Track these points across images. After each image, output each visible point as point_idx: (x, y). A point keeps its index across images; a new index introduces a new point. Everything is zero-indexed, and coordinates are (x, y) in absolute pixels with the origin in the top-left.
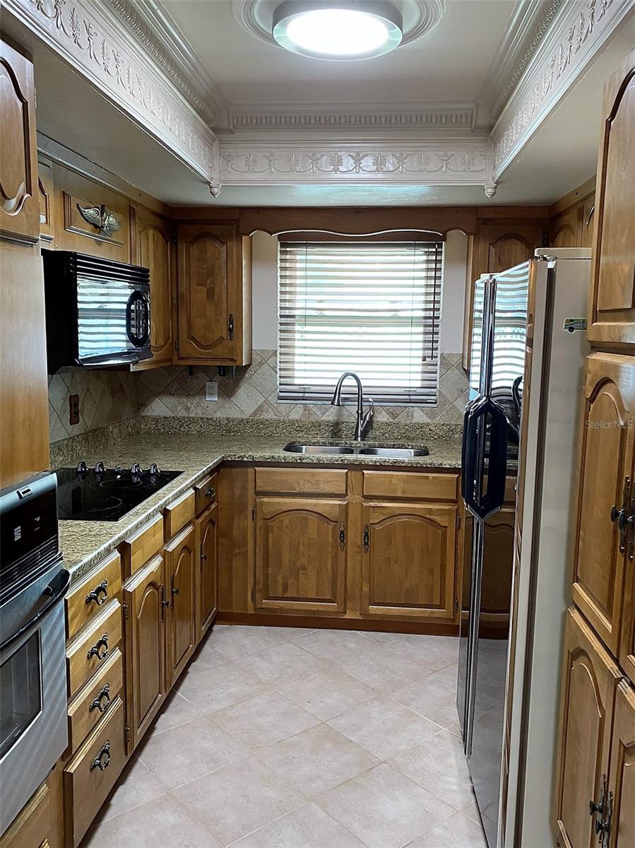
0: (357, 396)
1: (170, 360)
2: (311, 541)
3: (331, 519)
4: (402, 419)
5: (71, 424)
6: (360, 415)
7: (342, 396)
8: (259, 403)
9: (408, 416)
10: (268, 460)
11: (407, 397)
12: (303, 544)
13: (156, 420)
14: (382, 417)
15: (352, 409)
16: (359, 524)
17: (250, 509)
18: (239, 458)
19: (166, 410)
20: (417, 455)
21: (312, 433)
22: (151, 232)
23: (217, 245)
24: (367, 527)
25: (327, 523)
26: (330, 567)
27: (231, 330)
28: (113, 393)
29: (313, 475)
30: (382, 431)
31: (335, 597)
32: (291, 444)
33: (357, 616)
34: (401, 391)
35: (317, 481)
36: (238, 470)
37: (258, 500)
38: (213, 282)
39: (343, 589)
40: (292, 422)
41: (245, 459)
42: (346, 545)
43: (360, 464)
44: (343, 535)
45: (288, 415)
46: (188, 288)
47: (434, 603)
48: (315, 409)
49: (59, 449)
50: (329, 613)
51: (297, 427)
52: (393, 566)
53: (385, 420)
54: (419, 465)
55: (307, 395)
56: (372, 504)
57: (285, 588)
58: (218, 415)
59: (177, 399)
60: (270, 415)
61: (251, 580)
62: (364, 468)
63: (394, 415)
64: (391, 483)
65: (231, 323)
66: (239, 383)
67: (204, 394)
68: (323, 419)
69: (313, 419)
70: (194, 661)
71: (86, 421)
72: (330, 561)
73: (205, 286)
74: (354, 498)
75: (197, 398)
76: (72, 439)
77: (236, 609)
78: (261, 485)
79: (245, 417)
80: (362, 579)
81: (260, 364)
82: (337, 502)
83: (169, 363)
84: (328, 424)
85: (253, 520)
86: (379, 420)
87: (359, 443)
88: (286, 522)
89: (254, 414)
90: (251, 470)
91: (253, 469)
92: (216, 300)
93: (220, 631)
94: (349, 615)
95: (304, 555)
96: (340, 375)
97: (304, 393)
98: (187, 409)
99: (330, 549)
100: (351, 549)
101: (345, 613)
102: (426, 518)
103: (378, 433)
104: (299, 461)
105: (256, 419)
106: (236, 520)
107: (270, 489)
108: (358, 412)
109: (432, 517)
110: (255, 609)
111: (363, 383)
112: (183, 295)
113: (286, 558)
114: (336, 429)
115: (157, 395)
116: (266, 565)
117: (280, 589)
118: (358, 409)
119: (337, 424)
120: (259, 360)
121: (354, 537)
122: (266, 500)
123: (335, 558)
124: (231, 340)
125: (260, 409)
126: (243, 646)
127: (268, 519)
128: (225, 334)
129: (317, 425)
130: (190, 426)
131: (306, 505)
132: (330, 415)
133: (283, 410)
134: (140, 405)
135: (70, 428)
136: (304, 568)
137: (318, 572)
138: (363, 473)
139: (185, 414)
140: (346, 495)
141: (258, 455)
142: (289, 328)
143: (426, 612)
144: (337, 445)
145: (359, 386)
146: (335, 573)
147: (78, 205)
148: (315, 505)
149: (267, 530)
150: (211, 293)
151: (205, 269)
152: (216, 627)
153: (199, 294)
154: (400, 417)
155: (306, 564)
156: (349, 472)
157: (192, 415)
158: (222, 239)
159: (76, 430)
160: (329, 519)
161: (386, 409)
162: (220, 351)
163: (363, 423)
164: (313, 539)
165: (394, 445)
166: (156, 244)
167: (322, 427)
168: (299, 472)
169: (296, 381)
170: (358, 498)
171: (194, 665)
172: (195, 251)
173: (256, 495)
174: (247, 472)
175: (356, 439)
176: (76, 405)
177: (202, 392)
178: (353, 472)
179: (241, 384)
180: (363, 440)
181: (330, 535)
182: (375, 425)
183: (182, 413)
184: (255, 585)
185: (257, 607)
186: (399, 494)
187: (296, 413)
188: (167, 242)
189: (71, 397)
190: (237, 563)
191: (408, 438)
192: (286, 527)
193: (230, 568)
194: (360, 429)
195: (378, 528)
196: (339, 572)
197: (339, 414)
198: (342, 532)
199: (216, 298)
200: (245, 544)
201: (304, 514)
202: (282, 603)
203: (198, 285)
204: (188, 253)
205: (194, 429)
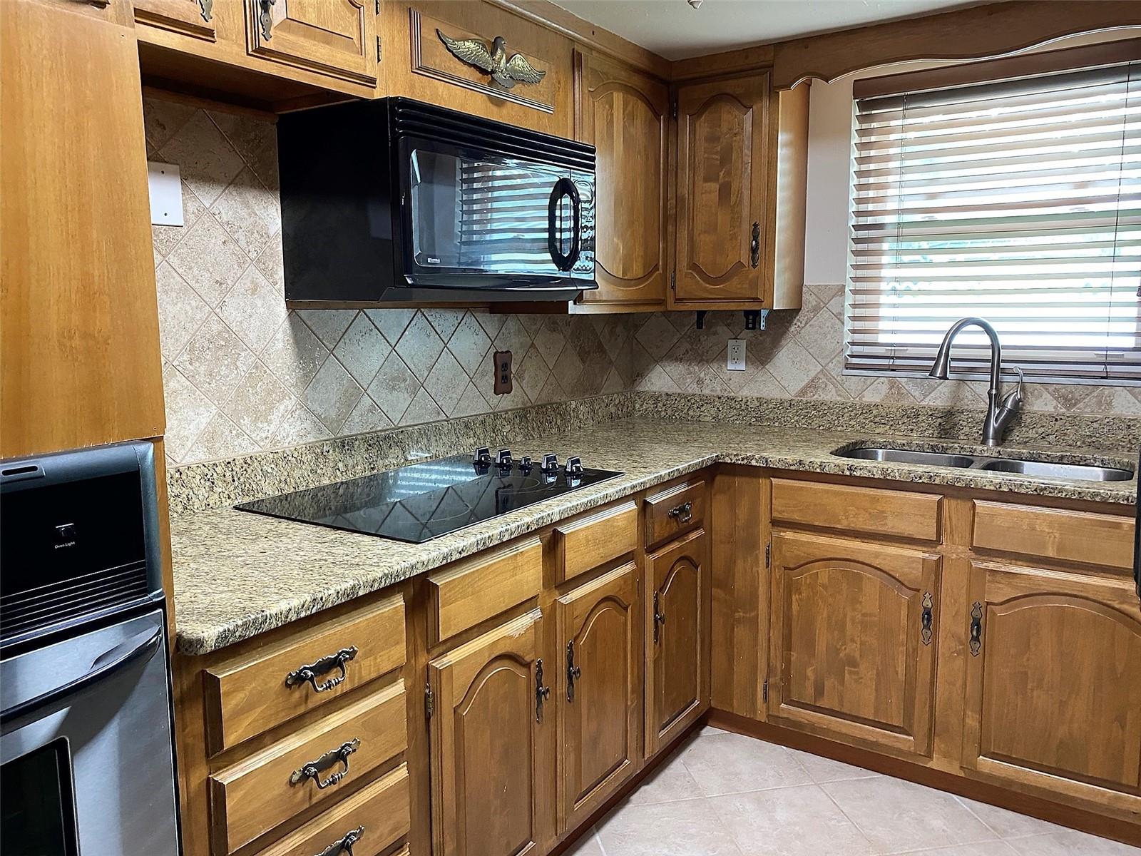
0: (989, 365)
1: (661, 302)
2: (868, 619)
3: (906, 583)
4: (1087, 409)
5: (496, 393)
6: (996, 399)
7: (954, 364)
8: (812, 374)
9: (1099, 403)
10: (792, 468)
11: (1101, 368)
12: (853, 622)
13: (656, 398)
14: (1042, 404)
15: (981, 387)
16: (963, 599)
17: (763, 548)
18: (743, 459)
19: (671, 382)
20: (1111, 478)
21: (903, 427)
22: (618, 98)
23: (737, 113)
24: (977, 607)
25: (899, 590)
26: (901, 670)
27: (754, 251)
28: (583, 355)
29: (875, 500)
30: (1041, 430)
31: (911, 726)
32: (856, 443)
33: (954, 769)
34: (1090, 356)
35: (883, 512)
36: (745, 480)
37: (775, 535)
38: (728, 173)
39: (926, 716)
40: (868, 408)
41: (754, 463)
42: (935, 635)
43: (967, 487)
44: (929, 616)
45: (861, 395)
46: (691, 186)
47: (1124, 782)
48: (910, 387)
49: (466, 426)
50: (899, 751)
51: (875, 417)
52: (1032, 690)
53: (1050, 408)
54: (1098, 499)
55: (898, 362)
56: (991, 566)
57: (819, 691)
58: (745, 393)
59: (686, 367)
60: (828, 395)
61: (762, 664)
62: (978, 495)
63: (1068, 401)
64: (1034, 529)
65: (755, 238)
66: (780, 341)
67: (725, 360)
68: (924, 403)
69: (905, 403)
70: (648, 784)
71: (525, 391)
72: (901, 660)
73: (716, 180)
74: (954, 549)
75: (715, 366)
76: (496, 415)
77: (739, 708)
78: (780, 509)
79: (787, 396)
80: (965, 704)
81: (816, 309)
82: (920, 555)
83: (662, 309)
84: (933, 413)
85: (767, 567)
86: (1035, 408)
87: (990, 449)
88: (824, 577)
89: (803, 392)
90: (764, 483)
91: (768, 481)
92: (732, 204)
93: (711, 739)
94: (937, 764)
95: (853, 640)
96: (947, 326)
97: (892, 358)
98: (700, 382)
99: (903, 637)
100: (944, 645)
101: (930, 757)
102: (1113, 608)
103: (1032, 434)
104: (848, 473)
105: (804, 399)
106: (740, 564)
107: (797, 517)
108: (990, 394)
109: (1125, 607)
110: (768, 716)
111: (1003, 340)
112: (683, 199)
113: (822, 641)
114: (947, 423)
115: (658, 360)
116: (788, 646)
117: (810, 691)
118: (991, 388)
119: (949, 414)
120: (814, 303)
121: (952, 623)
122: (789, 535)
123: (912, 654)
124: (754, 266)
125: (812, 385)
126: (736, 775)
127: (790, 569)
128: (745, 257)
129: (913, 414)
130: (703, 409)
131: (860, 551)
132: (938, 397)
133: (853, 387)
134: (635, 375)
135: (495, 399)
136: (853, 663)
137: (878, 674)
138: (974, 505)
139: (697, 391)
140: (938, 541)
141: (777, 456)
142: (872, 246)
143: (1103, 794)
144: (944, 450)
145: (995, 346)
146: (910, 683)
147: (437, 30)
148: (877, 555)
149: (790, 588)
150: (725, 192)
151: (717, 153)
152: (708, 731)
153: (708, 193)
154: (1081, 405)
155: (857, 655)
156: (946, 501)
157: (706, 392)
158: (743, 101)
159: (507, 402)
160: (903, 584)
161: (1051, 389)
162: (735, 285)
163: (999, 414)
164: (871, 615)
165: (1062, 457)
166: (629, 117)
167: (920, 419)
168: (847, 493)
169: (882, 338)
170: (963, 551)
171: (645, 791)
172: (703, 128)
173: (773, 525)
174: (759, 484)
175: (984, 442)
176: (506, 366)
177: (722, 357)
178: (953, 502)
179: (783, 342)
180: (997, 444)
181: (904, 612)
182: (1026, 419)
183: (693, 388)
184: (768, 676)
185: (770, 713)
186: (1051, 553)
187: (875, 392)
188: (657, 116)
189: (495, 354)
190: (740, 633)
191: (1098, 447)
192: (823, 586)
193: (730, 641)
194: (993, 425)
195: (1000, 612)
196: (919, 684)
197: (956, 396)
198: (928, 612)
199: (733, 199)
200: (754, 607)
201: (856, 569)
202: (813, 716)
203: (706, 180)
204: (693, 132)
205: (708, 413)
